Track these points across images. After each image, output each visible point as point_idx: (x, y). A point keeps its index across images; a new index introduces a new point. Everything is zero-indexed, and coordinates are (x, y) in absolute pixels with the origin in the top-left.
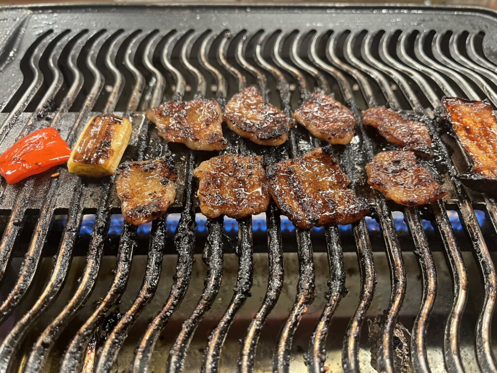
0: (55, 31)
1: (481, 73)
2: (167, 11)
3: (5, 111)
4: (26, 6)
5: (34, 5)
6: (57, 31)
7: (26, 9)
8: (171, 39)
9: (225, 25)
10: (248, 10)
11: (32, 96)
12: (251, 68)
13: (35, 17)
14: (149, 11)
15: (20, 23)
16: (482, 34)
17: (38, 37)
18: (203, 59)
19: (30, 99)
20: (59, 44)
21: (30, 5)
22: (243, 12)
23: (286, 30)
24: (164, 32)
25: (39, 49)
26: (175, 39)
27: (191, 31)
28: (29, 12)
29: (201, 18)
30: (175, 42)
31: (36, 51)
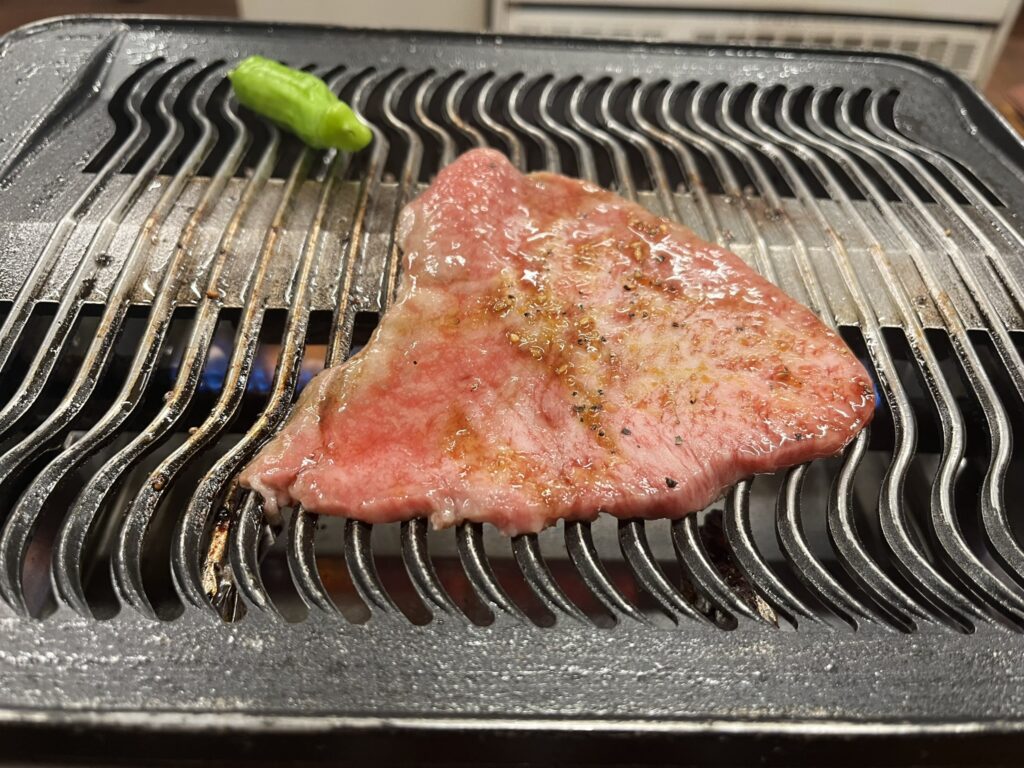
0: (169, 60)
1: (883, 152)
2: (361, 37)
3: (88, 170)
4: (118, 17)
5: (133, 17)
6: (173, 60)
7: (118, 21)
8: (366, 82)
9: (458, 64)
10: (498, 42)
11: (134, 152)
12: (499, 129)
13: (132, 36)
14: (328, 38)
15: (108, 42)
16: (894, 93)
17: (137, 68)
18: (420, 112)
19: (130, 157)
20: (175, 80)
21: (125, 16)
22: (490, 44)
23: (561, 75)
24: (354, 70)
25: (141, 86)
26: (372, 82)
27: (400, 71)
28: (123, 27)
29: (418, 52)
30: (374, 87)
31: (136, 88)
